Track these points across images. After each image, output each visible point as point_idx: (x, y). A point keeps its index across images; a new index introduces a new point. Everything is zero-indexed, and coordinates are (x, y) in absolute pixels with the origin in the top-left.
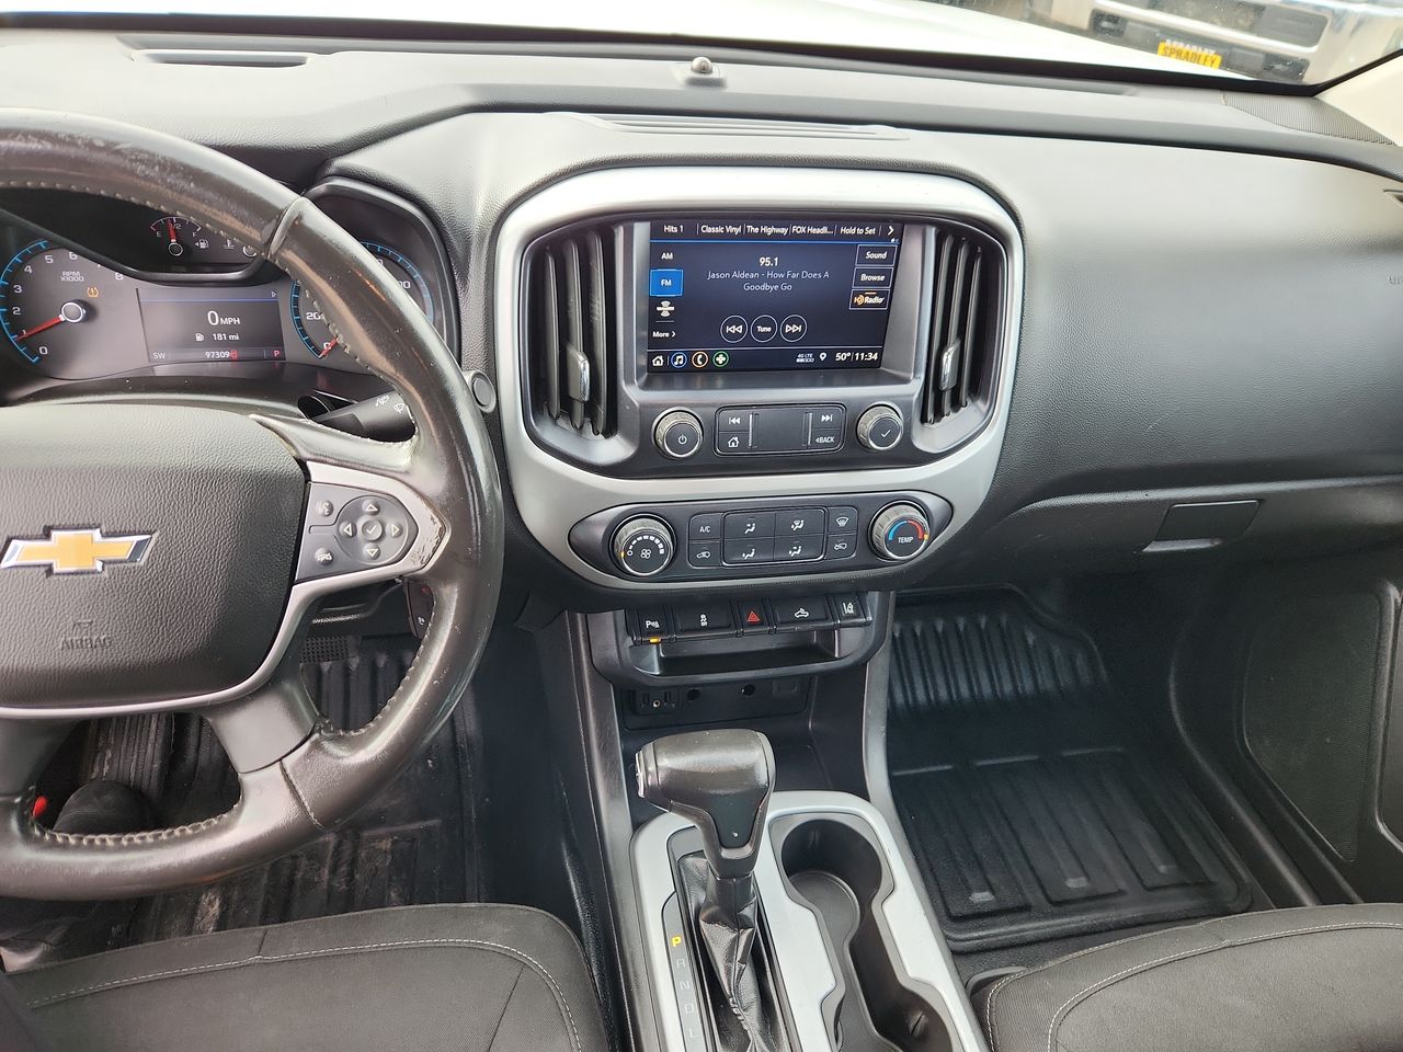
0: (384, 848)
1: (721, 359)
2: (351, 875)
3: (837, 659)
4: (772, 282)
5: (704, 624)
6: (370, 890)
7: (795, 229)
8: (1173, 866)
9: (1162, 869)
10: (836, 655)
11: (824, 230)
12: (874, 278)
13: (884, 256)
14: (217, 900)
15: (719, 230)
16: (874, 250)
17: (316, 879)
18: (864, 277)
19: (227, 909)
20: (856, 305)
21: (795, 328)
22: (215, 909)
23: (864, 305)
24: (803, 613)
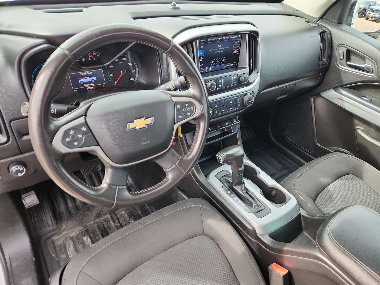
0: (123, 213)
1: (211, 69)
2: (119, 221)
3: (233, 133)
4: (220, 50)
5: (210, 130)
6: (126, 223)
7: (224, 38)
8: (282, 166)
9: (280, 166)
10: (232, 132)
11: (229, 38)
12: (237, 47)
13: (238, 42)
14: (88, 238)
15: (211, 40)
16: (237, 41)
17: (110, 225)
18: (235, 47)
19: (92, 239)
20: (234, 53)
21: (223, 60)
22: (89, 240)
23: (235, 53)
24: (227, 124)
